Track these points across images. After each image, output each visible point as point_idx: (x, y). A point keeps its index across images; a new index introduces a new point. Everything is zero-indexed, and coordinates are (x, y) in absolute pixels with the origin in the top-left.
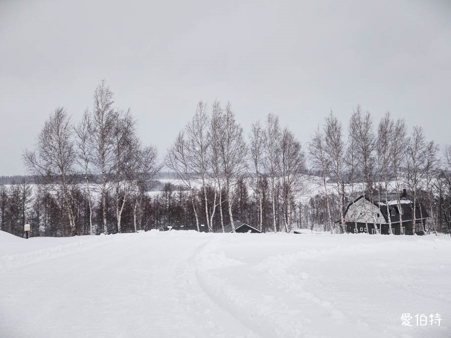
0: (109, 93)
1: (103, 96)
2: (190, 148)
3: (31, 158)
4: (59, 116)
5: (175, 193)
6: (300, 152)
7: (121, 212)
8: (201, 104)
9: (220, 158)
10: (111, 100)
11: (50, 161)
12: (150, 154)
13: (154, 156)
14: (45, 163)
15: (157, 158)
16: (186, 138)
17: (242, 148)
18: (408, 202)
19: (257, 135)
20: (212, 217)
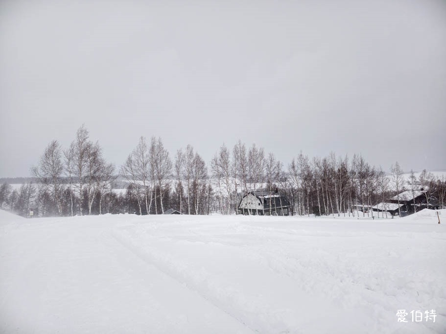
0: (86, 132)
1: (82, 134)
2: (136, 164)
3: (35, 170)
4: (54, 145)
5: (134, 191)
6: (205, 167)
7: (91, 204)
8: (142, 138)
9: (155, 171)
10: (87, 136)
11: (47, 172)
12: (111, 168)
13: (113, 170)
14: (44, 173)
15: (115, 171)
16: (133, 159)
17: (169, 164)
18: (278, 196)
19: (179, 157)
20: (150, 206)
